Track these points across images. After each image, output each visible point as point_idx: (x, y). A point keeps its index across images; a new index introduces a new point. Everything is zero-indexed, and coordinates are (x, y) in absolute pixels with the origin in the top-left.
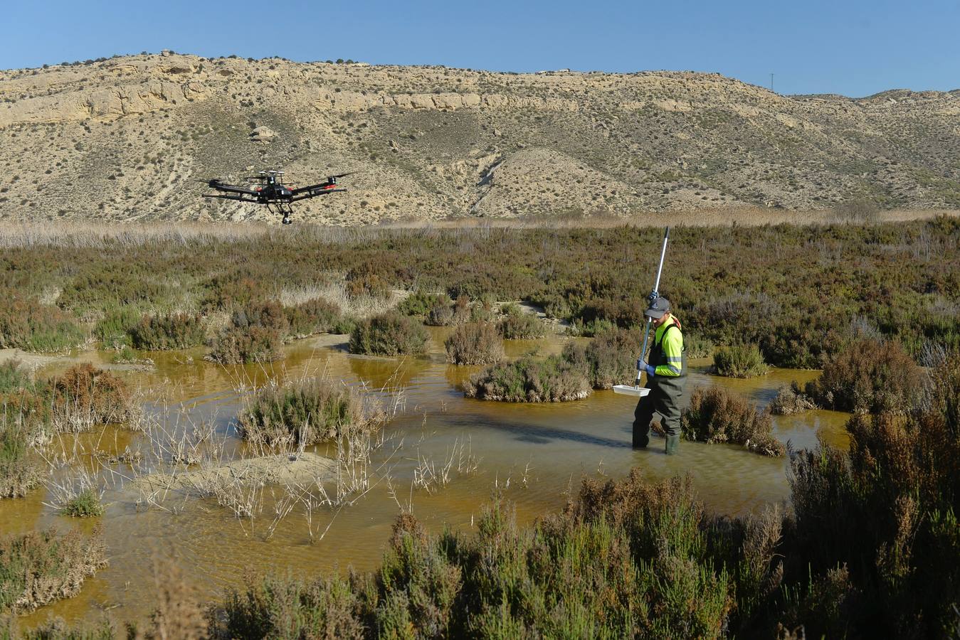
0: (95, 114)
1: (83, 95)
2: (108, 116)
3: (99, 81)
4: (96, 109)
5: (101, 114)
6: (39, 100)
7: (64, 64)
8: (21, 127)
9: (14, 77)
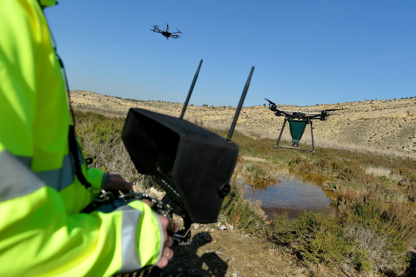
0: (410, 116)
1: (407, 109)
2: (414, 116)
3: (414, 104)
4: (410, 114)
5: (411, 116)
6: (390, 110)
7: (402, 98)
8: (382, 118)
9: (383, 102)
